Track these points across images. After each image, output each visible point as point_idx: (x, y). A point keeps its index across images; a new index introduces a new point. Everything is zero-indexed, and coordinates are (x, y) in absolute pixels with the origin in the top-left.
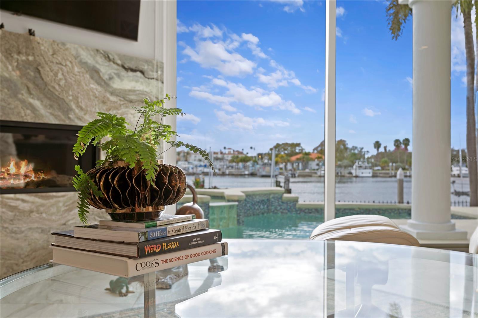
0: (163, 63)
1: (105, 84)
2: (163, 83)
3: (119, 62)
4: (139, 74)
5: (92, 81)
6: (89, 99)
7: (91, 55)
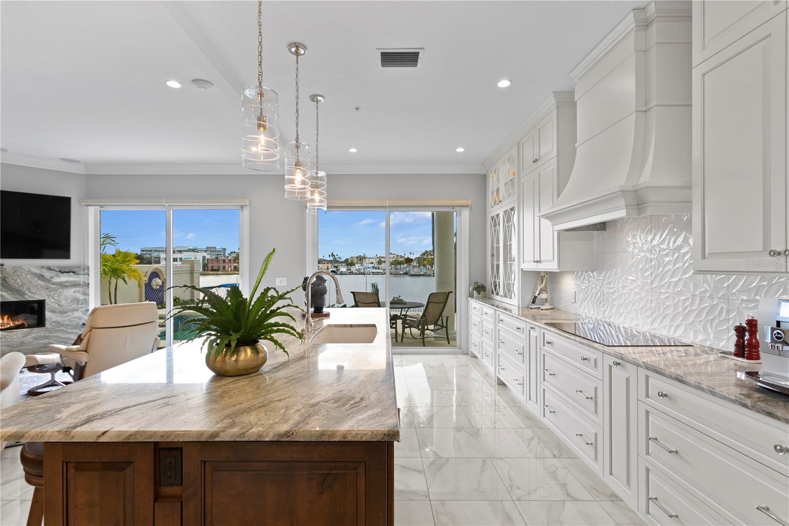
0: (89, 267)
1: (48, 281)
2: (89, 275)
3: (58, 270)
4: (71, 273)
5: (39, 280)
6: (37, 288)
7: (39, 269)
